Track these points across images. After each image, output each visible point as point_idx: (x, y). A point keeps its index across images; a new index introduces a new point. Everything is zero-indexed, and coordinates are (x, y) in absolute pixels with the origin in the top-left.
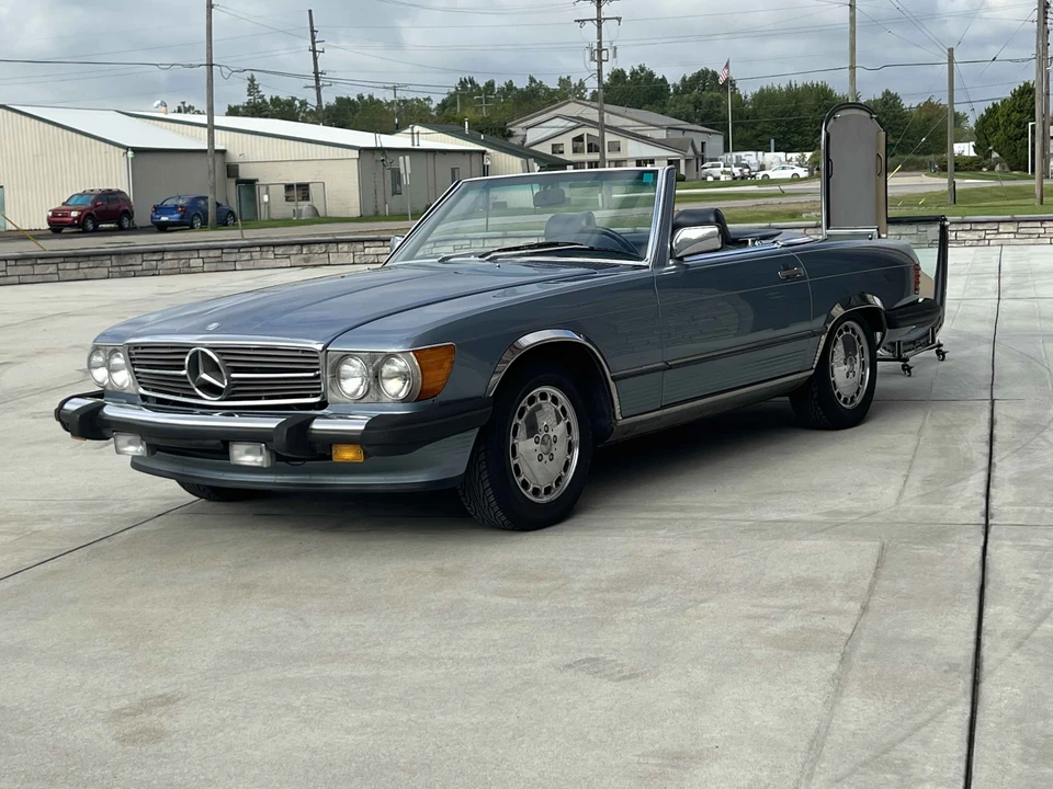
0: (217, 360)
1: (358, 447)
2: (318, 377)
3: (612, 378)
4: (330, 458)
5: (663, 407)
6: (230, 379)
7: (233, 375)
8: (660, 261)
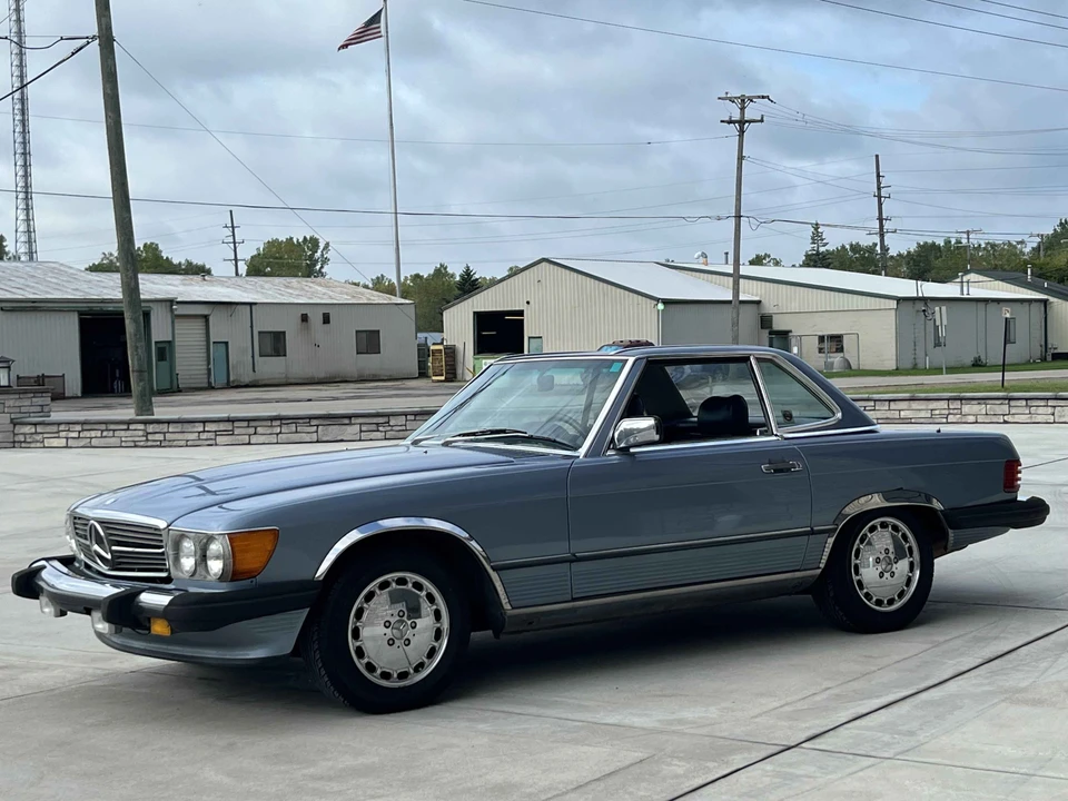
0: (102, 534)
1: (166, 623)
2: (163, 554)
3: (492, 567)
4: (149, 629)
5: (574, 600)
6: (112, 552)
7: (114, 548)
8: (595, 451)
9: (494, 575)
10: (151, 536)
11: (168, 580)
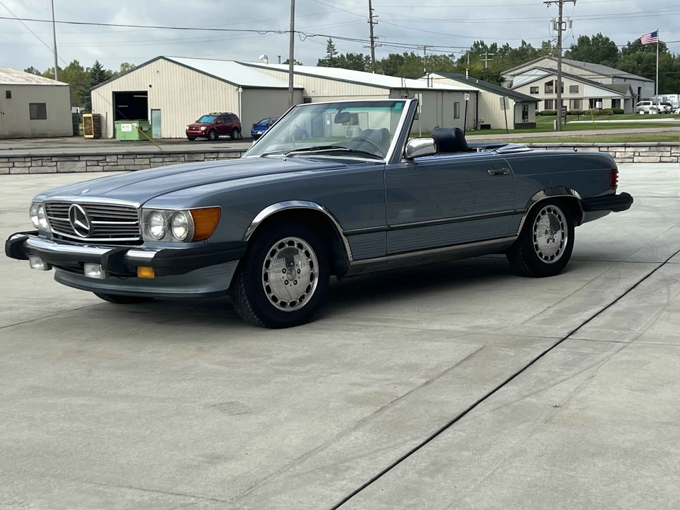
0: (84, 212)
1: (151, 269)
2: (137, 224)
3: (344, 234)
4: (135, 275)
5: (387, 255)
6: (91, 225)
7: (93, 222)
8: (395, 159)
9: (344, 238)
10: (130, 213)
11: (140, 242)
